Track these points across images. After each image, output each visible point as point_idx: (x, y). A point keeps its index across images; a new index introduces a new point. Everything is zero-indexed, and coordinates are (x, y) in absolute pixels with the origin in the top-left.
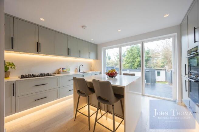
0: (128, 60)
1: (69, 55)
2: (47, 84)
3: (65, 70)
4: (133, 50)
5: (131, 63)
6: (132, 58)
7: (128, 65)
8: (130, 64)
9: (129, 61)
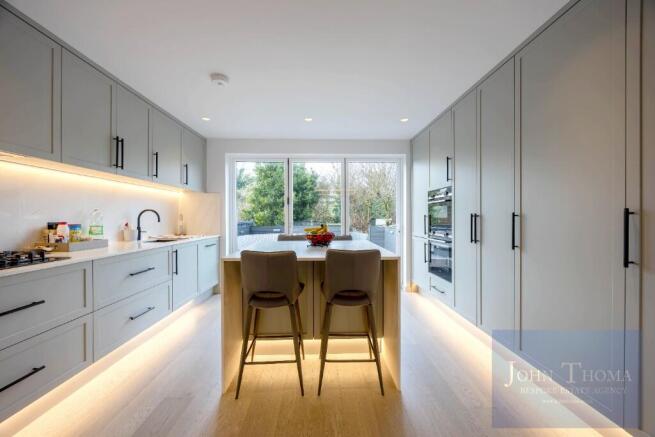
0: (261, 199)
1: (117, 166)
2: (43, 302)
3: (80, 234)
4: (275, 170)
5: (271, 209)
6: (273, 193)
7: (261, 214)
8: (266, 213)
9: (265, 200)
